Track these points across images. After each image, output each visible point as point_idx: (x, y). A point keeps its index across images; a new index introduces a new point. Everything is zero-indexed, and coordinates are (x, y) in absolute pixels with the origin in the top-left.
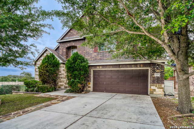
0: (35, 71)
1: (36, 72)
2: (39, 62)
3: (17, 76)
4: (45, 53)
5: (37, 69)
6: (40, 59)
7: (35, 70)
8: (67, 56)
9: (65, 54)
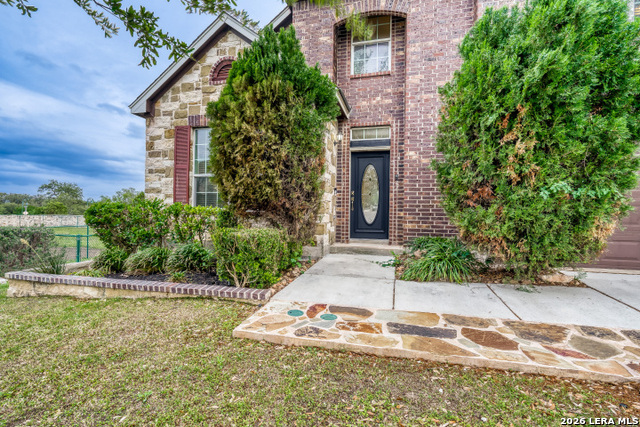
0: (145, 152)
1: (151, 155)
2: (175, 99)
3: (27, 198)
4: (213, 51)
5: (159, 137)
6: (178, 84)
7: (150, 146)
8: (335, 74)
9: (331, 60)
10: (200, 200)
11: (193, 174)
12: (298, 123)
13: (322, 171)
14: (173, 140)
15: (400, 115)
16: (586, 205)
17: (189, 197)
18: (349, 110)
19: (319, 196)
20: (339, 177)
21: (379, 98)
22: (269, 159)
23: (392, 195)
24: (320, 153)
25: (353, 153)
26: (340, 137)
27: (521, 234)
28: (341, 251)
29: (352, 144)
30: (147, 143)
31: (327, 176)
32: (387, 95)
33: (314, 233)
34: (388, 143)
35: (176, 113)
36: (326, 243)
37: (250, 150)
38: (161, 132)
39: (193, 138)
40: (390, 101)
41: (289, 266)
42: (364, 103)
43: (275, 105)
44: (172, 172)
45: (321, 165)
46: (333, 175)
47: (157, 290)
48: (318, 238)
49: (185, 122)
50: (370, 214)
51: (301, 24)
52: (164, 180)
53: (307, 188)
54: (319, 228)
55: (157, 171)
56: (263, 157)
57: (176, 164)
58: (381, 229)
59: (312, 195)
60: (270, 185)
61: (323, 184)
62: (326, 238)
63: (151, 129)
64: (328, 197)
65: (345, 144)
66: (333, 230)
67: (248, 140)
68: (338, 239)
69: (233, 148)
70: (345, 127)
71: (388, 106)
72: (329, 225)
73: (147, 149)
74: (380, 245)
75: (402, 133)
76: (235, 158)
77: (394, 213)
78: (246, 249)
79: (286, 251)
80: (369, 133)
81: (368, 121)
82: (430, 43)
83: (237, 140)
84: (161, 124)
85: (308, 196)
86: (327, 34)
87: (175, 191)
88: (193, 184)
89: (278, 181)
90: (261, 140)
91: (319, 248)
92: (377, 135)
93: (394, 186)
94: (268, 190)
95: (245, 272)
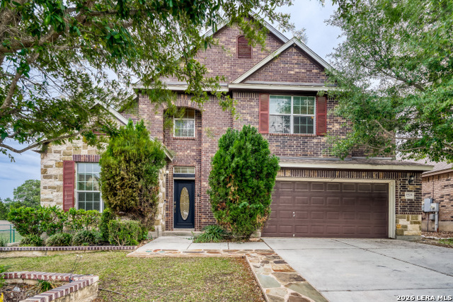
0: (40, 175)
1: (45, 177)
7: (44, 171)
8: (164, 136)
9: (162, 129)
10: (81, 206)
11: (76, 190)
12: (147, 171)
13: (158, 193)
14: (62, 169)
15: (199, 162)
16: (254, 210)
17: (74, 204)
18: (172, 157)
19: (156, 205)
20: (167, 194)
21: (189, 151)
22: (133, 188)
23: (196, 204)
24: (157, 184)
25: (175, 180)
26: (168, 172)
27: (235, 221)
28: (168, 234)
29: (174, 175)
30: (42, 169)
31: (160, 194)
32: (193, 150)
33: (153, 224)
34: (194, 176)
35: (64, 152)
36: (160, 230)
37: (124, 184)
38: (53, 163)
39: (76, 168)
40: (195, 154)
41: (142, 239)
42: (181, 153)
43: (136, 163)
44: (62, 189)
45: (157, 190)
46: (163, 193)
47: (79, 250)
48: (156, 227)
49: (70, 158)
50: (185, 214)
51: (144, 106)
52: (55, 194)
53: (151, 201)
54: (156, 222)
55: (50, 188)
56: (130, 187)
57: (64, 184)
58: (191, 223)
59: (153, 205)
60: (133, 200)
61: (158, 199)
62: (160, 227)
63: (45, 161)
64: (161, 205)
65: (170, 176)
66: (164, 223)
67: (123, 179)
68: (167, 227)
69: (115, 182)
70: (170, 166)
71: (194, 156)
72: (161, 220)
73: (42, 173)
74: (189, 231)
75: (200, 171)
76: (116, 187)
77: (197, 214)
78: (124, 229)
79: (141, 231)
80: (184, 170)
81: (183, 163)
82: (213, 128)
83: (117, 179)
84: (53, 158)
85: (151, 205)
86: (159, 115)
87: (64, 200)
88: (76, 196)
89: (137, 198)
90: (130, 179)
91: (156, 232)
92: (189, 171)
93: (197, 200)
94: (133, 202)
95: (124, 240)
